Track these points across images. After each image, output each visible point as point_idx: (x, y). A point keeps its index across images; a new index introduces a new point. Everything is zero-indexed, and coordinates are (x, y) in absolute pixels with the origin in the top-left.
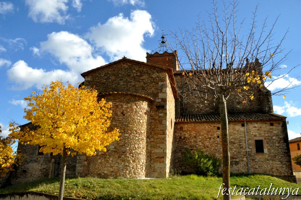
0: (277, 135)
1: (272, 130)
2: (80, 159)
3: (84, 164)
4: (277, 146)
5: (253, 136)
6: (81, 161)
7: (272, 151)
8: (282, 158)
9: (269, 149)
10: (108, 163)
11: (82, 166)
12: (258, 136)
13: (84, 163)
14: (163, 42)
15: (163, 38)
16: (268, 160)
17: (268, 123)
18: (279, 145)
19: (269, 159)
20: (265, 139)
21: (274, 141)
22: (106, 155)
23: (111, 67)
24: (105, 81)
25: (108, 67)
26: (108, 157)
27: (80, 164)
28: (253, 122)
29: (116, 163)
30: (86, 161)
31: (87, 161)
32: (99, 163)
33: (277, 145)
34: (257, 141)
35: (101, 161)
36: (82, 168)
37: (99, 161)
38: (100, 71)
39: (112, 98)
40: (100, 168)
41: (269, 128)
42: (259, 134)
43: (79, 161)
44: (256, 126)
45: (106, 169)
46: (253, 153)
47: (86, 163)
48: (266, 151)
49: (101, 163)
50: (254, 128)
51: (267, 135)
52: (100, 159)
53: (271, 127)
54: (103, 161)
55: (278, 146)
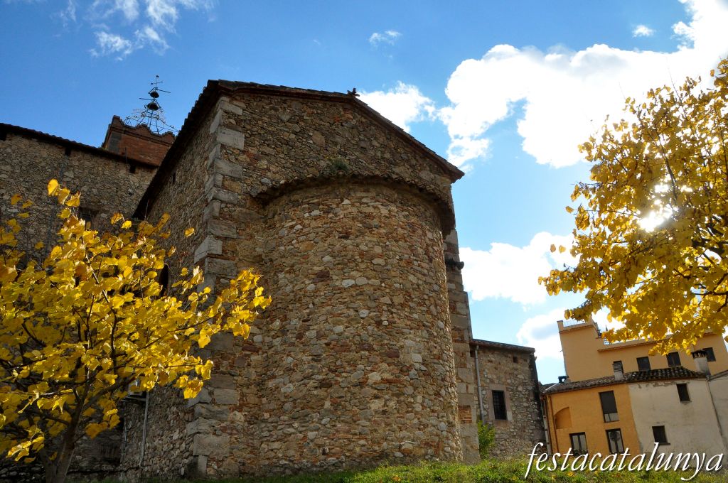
0: (524, 384)
1: (516, 372)
2: (213, 402)
3: (232, 422)
4: (525, 407)
5: (488, 381)
6: (216, 408)
7: (520, 416)
8: (533, 433)
9: (514, 413)
10: (411, 412)
11: (224, 430)
12: (496, 381)
13: (231, 415)
14: (153, 107)
15: (155, 95)
16: (514, 436)
17: (510, 355)
18: (527, 405)
19: (515, 434)
20: (507, 389)
21: (521, 396)
22: (400, 382)
23: (309, 104)
24: (293, 136)
25: (301, 100)
26: (409, 390)
27: (214, 422)
28: (487, 351)
29: (432, 414)
30: (240, 409)
31: (245, 408)
32: (376, 412)
33: (525, 404)
34: (495, 393)
35: (385, 405)
36: (225, 438)
37: (376, 405)
38: (275, 99)
39: (396, 196)
40: (381, 431)
41: (511, 366)
42: (497, 378)
43: (210, 407)
44: (493, 359)
45: (404, 433)
46: (491, 419)
47: (239, 416)
48: (509, 415)
49: (384, 412)
50: (489, 364)
51: (509, 381)
52: (376, 397)
53: (515, 365)
54: (392, 404)
55: (527, 407)
